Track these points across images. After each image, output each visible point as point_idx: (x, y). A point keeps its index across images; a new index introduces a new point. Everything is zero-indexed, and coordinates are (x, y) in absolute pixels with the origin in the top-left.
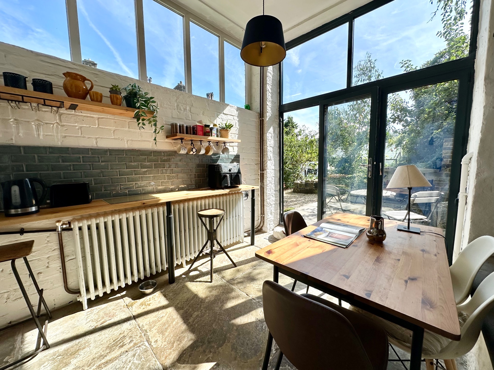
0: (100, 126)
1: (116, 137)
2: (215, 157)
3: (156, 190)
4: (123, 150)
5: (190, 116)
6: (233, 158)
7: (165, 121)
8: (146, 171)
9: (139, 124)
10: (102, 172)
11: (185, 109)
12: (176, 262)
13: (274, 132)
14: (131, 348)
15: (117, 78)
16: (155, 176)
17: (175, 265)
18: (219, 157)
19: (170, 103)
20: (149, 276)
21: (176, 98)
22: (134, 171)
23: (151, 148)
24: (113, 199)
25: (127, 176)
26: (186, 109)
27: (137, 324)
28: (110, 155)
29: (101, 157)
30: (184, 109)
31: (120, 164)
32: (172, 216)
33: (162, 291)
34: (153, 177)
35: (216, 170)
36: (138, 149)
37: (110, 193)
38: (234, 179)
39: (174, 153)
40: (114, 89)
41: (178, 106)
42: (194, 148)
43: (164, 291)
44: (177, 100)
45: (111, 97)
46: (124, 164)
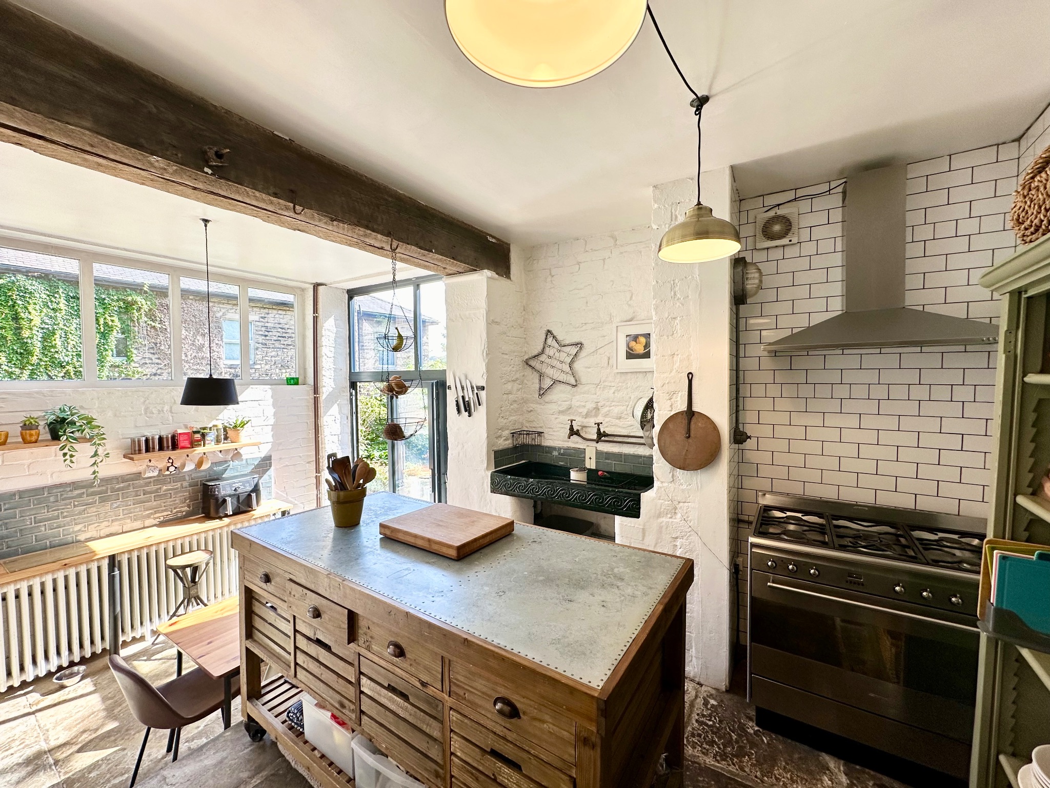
0: (5, 463)
1: (31, 472)
4: (43, 488)
5: (171, 418)
6: (256, 463)
7: (122, 435)
8: (84, 510)
9: (65, 461)
11: (161, 411)
12: (121, 639)
13: (340, 412)
14: (19, 750)
15: (38, 396)
17: (120, 643)
18: (228, 466)
19: (133, 408)
20: (90, 655)
21: (143, 399)
22: (62, 513)
24: (22, 558)
25: (49, 522)
26: (163, 410)
27: (37, 725)
28: (20, 498)
29: (5, 504)
30: (159, 411)
31: (36, 508)
32: (117, 572)
33: (93, 679)
35: (210, 493)
36: (70, 482)
37: (17, 550)
38: (243, 501)
39: (138, 475)
40: (27, 423)
41: (146, 409)
42: (172, 465)
43: (95, 680)
44: (145, 401)
45: (22, 434)
46: (44, 506)
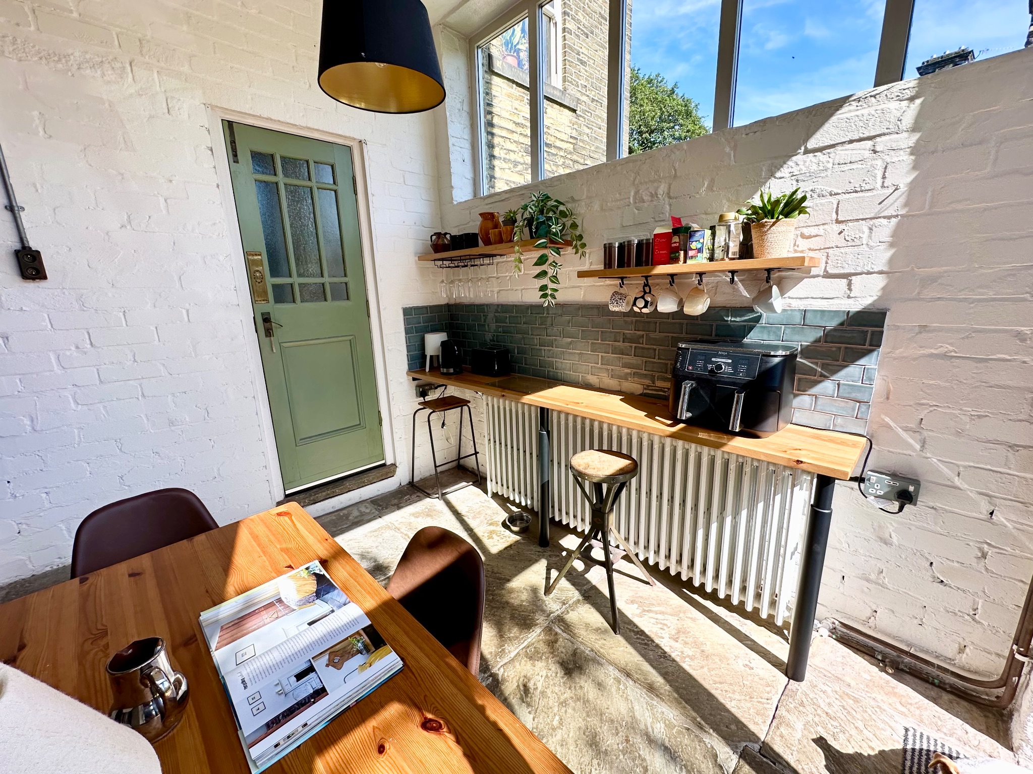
0: (525, 272)
2: (738, 319)
3: (582, 379)
6: (831, 324)
8: (570, 343)
10: (524, 338)
11: (654, 196)
16: (583, 353)
18: (758, 319)
19: (620, 194)
21: (633, 175)
22: (555, 340)
23: (581, 300)
26: (656, 194)
28: (531, 314)
29: (523, 317)
30: (652, 196)
31: (540, 328)
34: (578, 354)
40: (508, 217)
41: (637, 193)
